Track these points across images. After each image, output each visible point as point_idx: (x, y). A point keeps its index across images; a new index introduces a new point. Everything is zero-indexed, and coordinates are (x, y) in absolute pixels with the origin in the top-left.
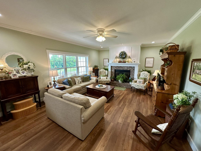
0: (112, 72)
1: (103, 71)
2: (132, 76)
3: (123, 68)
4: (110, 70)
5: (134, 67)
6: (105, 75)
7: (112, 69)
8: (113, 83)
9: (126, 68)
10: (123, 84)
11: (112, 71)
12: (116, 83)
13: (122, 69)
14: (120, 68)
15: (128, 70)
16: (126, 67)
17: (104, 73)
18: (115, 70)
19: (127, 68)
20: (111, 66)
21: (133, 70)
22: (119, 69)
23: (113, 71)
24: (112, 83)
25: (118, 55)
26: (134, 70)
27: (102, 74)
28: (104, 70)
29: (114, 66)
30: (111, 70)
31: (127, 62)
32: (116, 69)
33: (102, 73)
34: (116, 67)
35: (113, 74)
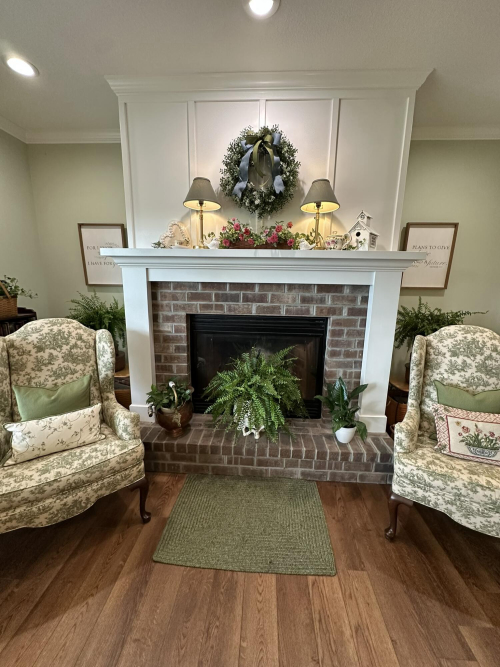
0: (167, 339)
1: (57, 340)
2: (340, 365)
3: (262, 299)
4: (138, 319)
5: (367, 288)
6: (77, 383)
7: (162, 314)
8: (181, 447)
9: (288, 296)
10: (285, 454)
11: (168, 328)
12: (215, 450)
13: (254, 310)
14: (235, 298)
15: (313, 313)
16: (291, 287)
17: (70, 357)
18: (191, 319)
19: (304, 300)
20: (154, 287)
21: (352, 312)
22: (226, 309)
23: (176, 328)
24: (169, 448)
25: (214, 169)
26: (364, 312)
27: (44, 376)
28: (73, 327)
29: (179, 285)
30: (154, 319)
31: (304, 244)
32: (197, 307)
33: (39, 365)
34: (194, 297)
35: (171, 359)
